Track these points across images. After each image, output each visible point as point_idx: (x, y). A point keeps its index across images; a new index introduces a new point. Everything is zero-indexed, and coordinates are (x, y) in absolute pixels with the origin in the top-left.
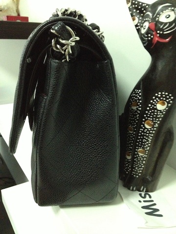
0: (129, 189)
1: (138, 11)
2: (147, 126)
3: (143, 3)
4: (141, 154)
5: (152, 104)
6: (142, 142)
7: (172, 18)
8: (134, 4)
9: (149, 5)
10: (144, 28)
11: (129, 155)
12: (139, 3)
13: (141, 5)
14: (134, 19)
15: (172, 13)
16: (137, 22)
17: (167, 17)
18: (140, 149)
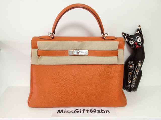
0: (131, 92)
1: (127, 37)
2: (136, 72)
3: (129, 35)
4: (134, 80)
5: (138, 65)
6: (135, 76)
7: (141, 41)
8: (126, 35)
9: (131, 36)
10: (131, 43)
11: (130, 82)
12: (127, 35)
13: (128, 36)
14: (126, 39)
15: (140, 39)
16: (126, 40)
17: (139, 40)
18: (134, 79)
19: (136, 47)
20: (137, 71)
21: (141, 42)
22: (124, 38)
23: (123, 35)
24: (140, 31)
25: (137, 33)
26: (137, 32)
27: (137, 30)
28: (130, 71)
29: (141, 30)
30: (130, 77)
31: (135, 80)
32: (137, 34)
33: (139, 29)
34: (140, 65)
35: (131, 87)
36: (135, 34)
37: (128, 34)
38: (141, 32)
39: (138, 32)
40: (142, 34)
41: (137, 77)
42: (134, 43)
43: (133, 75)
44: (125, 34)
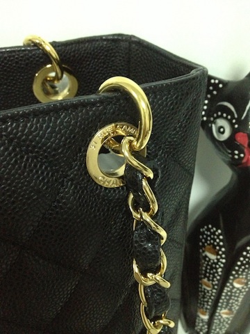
2: (237, 285)
6: (227, 303)
18: (225, 311)
31: (228, 314)
35: (208, 332)
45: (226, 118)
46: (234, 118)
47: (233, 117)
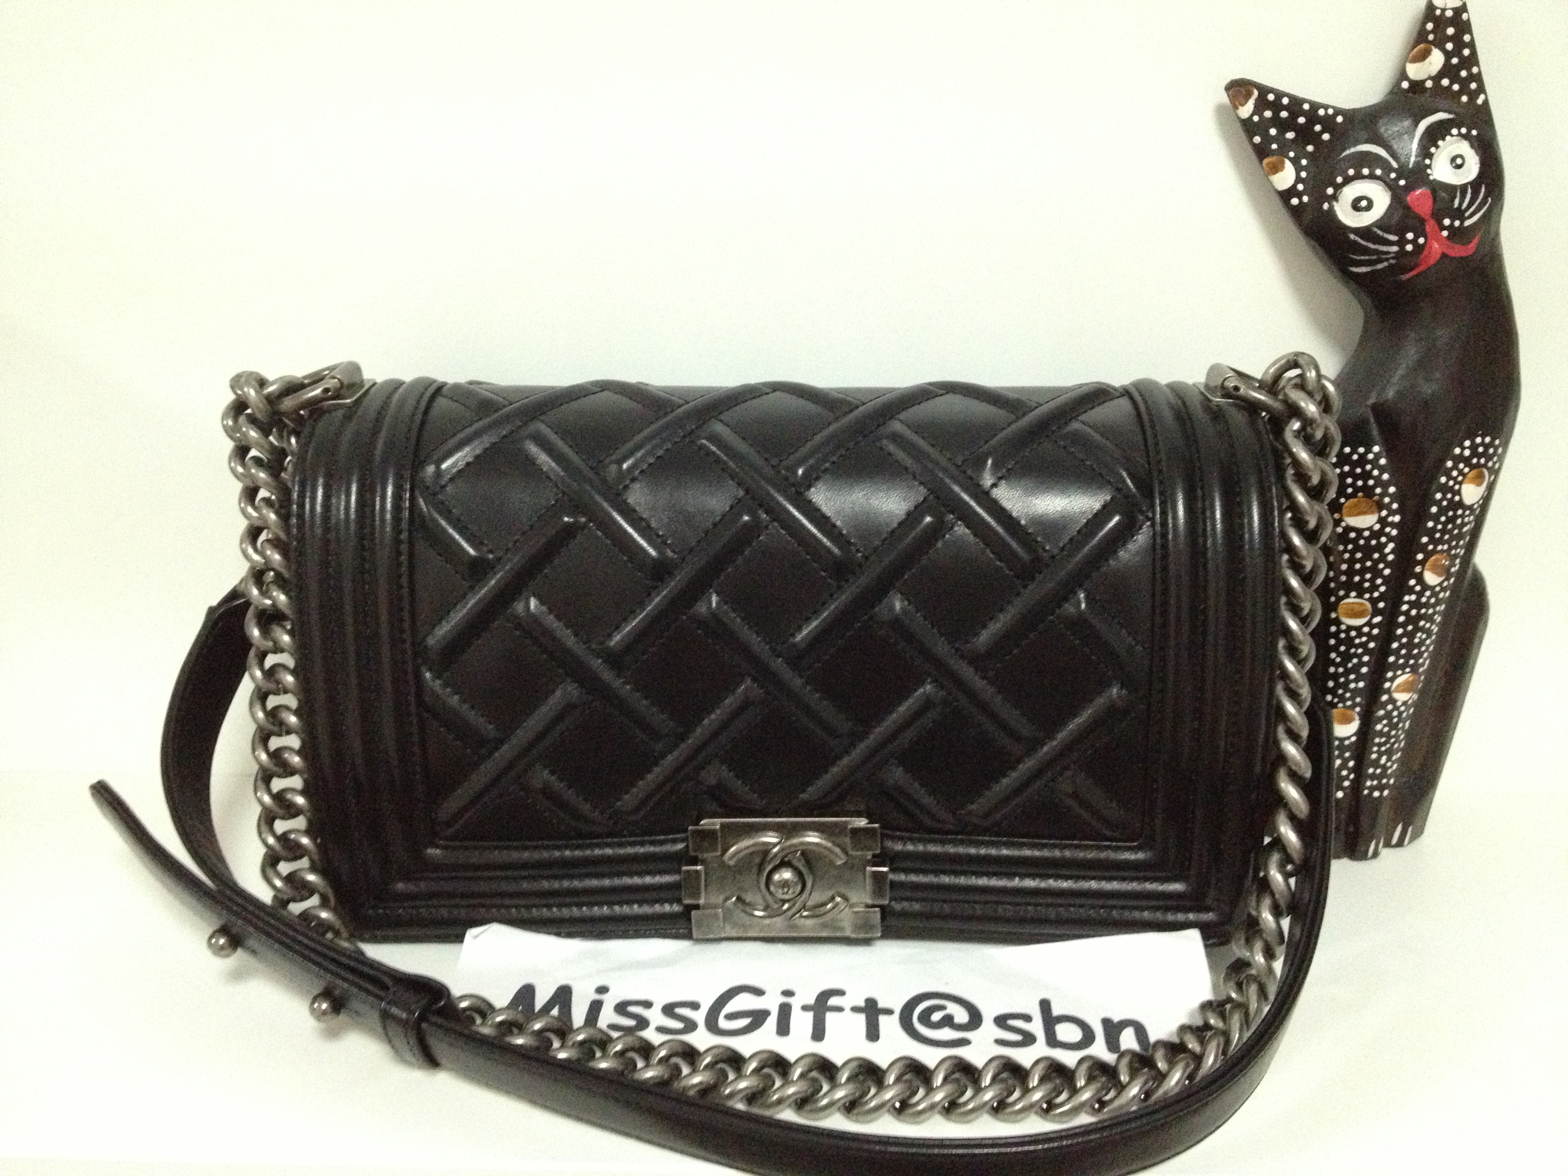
0: (1360, 856)
7: (1472, 169)
8: (1276, 106)
9: (1350, 115)
10: (1356, 205)
11: (1347, 720)
12: (1296, 103)
13: (1312, 117)
14: (1276, 168)
15: (1465, 148)
16: (1286, 177)
17: (1457, 163)
18: (1403, 678)
19: (1419, 249)
20: (1435, 570)
21: (1475, 185)
22: (1261, 152)
23: (1246, 110)
24: (1457, 39)
25: (1415, 71)
26: (1423, 56)
27: (1421, 37)
28: (1350, 573)
29: (1464, 27)
30: (1346, 657)
31: (1406, 687)
32: (1417, 86)
33: (1440, 22)
34: (1471, 493)
35: (1357, 785)
36: (1395, 91)
37: (1300, 92)
38: (1473, 59)
39: (1436, 59)
40: (1478, 78)
41: (1435, 657)
42: (1398, 196)
43: (1390, 625)
44: (1264, 91)
45: (1372, 177)
46: (1392, 170)
47: (1388, 168)
